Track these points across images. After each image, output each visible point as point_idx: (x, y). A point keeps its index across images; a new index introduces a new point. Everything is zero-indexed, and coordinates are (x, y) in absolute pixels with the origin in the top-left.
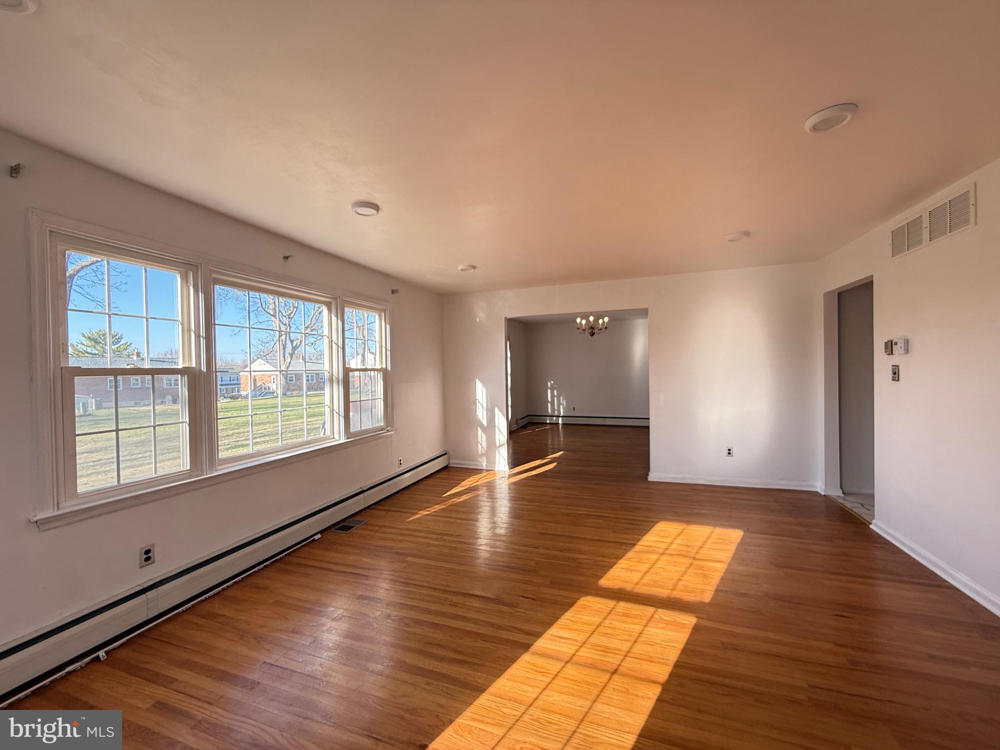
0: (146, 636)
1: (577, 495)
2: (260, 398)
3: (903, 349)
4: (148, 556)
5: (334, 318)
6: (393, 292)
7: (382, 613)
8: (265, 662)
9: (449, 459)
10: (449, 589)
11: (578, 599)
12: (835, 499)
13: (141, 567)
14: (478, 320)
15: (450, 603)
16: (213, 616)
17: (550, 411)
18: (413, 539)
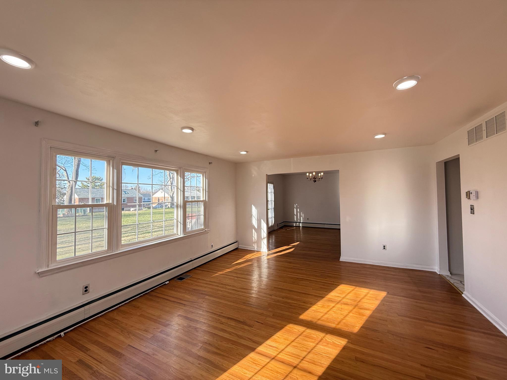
0: (82, 327)
1: (299, 267)
2: (160, 208)
3: (475, 196)
4: (86, 289)
5: (179, 177)
6: (210, 163)
7: (187, 325)
8: (129, 345)
9: (238, 245)
10: (222, 315)
11: (286, 326)
12: (445, 277)
13: (83, 294)
14: (253, 176)
15: (220, 322)
16: (112, 320)
17: (295, 219)
18: (211, 286)
